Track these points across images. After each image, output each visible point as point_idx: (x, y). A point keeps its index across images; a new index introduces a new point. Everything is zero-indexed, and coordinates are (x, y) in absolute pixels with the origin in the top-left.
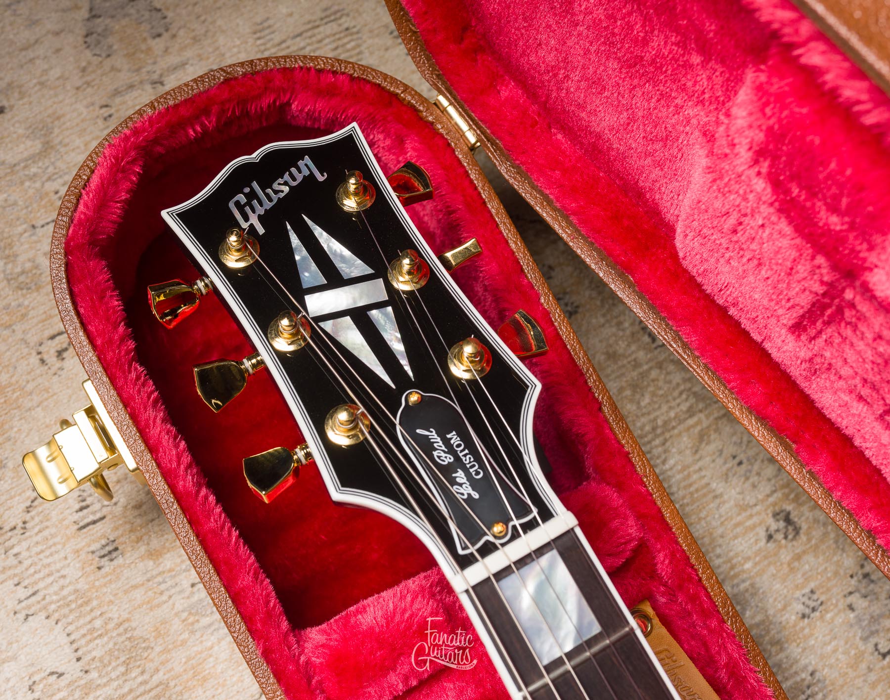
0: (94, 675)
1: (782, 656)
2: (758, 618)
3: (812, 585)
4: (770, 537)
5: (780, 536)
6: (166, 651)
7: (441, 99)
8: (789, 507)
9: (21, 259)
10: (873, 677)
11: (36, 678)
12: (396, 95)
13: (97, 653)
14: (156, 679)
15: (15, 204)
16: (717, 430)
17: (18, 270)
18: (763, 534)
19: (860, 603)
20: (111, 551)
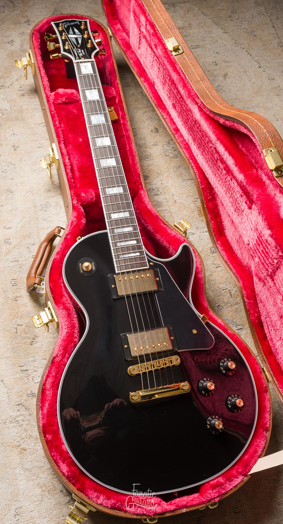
0: (13, 112)
1: (146, 149)
2: (144, 142)
3: (157, 141)
4: (152, 131)
5: (154, 132)
6: (27, 112)
7: (108, 27)
8: (158, 128)
9: (24, 47)
10: (163, 158)
11: (2, 109)
12: (100, 26)
13: (15, 109)
14: (23, 116)
15: (26, 39)
16: (149, 112)
17: (23, 49)
18: (150, 130)
19: (165, 146)
20: (23, 95)
